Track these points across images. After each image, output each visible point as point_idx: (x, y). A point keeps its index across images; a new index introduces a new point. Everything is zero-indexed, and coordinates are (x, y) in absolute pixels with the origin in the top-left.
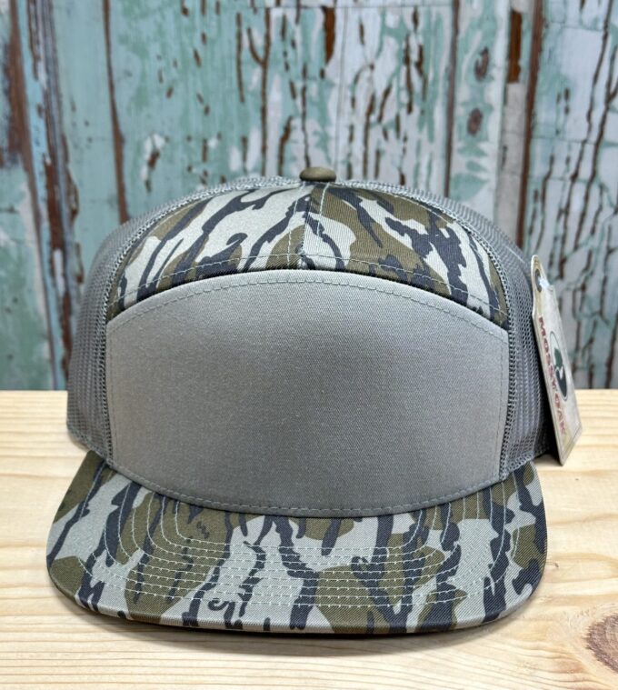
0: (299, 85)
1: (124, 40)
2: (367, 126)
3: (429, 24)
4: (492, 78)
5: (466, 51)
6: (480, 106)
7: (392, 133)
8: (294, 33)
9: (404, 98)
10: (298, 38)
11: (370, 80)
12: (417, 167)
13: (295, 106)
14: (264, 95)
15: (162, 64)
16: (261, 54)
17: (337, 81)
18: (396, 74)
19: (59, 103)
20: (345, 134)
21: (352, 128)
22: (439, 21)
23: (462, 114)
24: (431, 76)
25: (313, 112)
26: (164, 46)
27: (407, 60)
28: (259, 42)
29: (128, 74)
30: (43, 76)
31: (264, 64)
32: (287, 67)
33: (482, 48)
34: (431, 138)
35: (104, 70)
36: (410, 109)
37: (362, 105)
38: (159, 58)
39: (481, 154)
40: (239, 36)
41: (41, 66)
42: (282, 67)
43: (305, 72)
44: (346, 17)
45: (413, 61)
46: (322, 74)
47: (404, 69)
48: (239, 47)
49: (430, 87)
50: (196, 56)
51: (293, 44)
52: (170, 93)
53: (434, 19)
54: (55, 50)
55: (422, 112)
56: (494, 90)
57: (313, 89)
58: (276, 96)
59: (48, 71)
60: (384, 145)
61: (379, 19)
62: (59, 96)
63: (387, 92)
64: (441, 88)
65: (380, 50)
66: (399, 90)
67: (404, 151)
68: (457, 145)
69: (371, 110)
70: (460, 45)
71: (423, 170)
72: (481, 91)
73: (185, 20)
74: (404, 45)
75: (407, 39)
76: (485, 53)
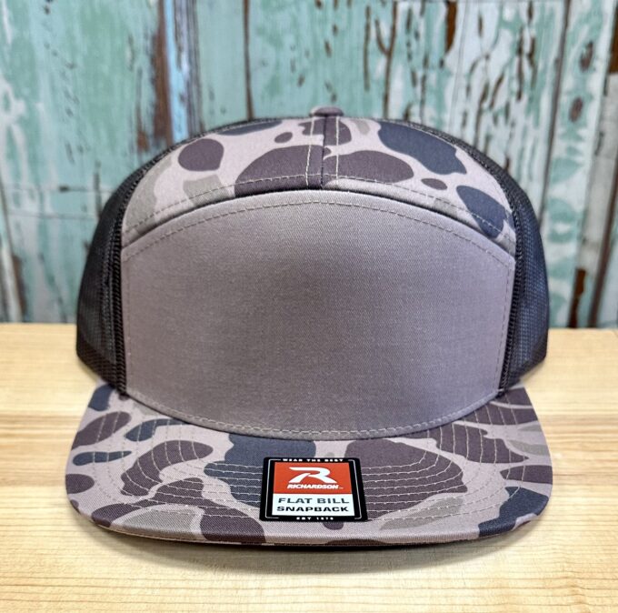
0: (420, 74)
1: (261, 31)
2: (480, 112)
3: (542, 17)
4: (595, 70)
5: (573, 44)
6: (582, 95)
7: (501, 119)
8: (418, 25)
9: (515, 86)
10: (422, 30)
11: (485, 69)
12: (522, 151)
13: (415, 95)
14: (387, 83)
15: (295, 54)
16: (386, 44)
17: (455, 70)
18: (509, 63)
19: (199, 93)
20: (459, 119)
21: (465, 115)
22: (552, 15)
23: (566, 102)
24: (540, 66)
25: (431, 99)
26: (298, 37)
27: (520, 51)
28: (386, 32)
29: (264, 64)
30: (185, 66)
31: (389, 54)
32: (410, 57)
33: (588, 41)
34: (537, 124)
35: (241, 60)
36: (519, 96)
37: (476, 92)
38: (293, 48)
39: (579, 139)
40: (367, 28)
41: (184, 57)
42: (405, 56)
43: (426, 62)
44: (467, 10)
45: (526, 53)
46: (442, 63)
47: (516, 60)
48: (367, 38)
49: (539, 77)
50: (327, 47)
51: (417, 35)
52: (301, 81)
53: (547, 13)
54: (196, 42)
55: (531, 100)
56: (596, 80)
57: (433, 77)
58: (399, 84)
59: (190, 62)
60: (493, 131)
61: (497, 12)
62: (199, 86)
63: (500, 81)
64: (549, 77)
65: (496, 42)
66: (511, 79)
67: (511, 136)
68: (559, 130)
69: (484, 97)
70: (569, 38)
71: (527, 154)
72: (584, 81)
73: (318, 12)
74: (518, 37)
75: (521, 31)
76: (590, 46)
